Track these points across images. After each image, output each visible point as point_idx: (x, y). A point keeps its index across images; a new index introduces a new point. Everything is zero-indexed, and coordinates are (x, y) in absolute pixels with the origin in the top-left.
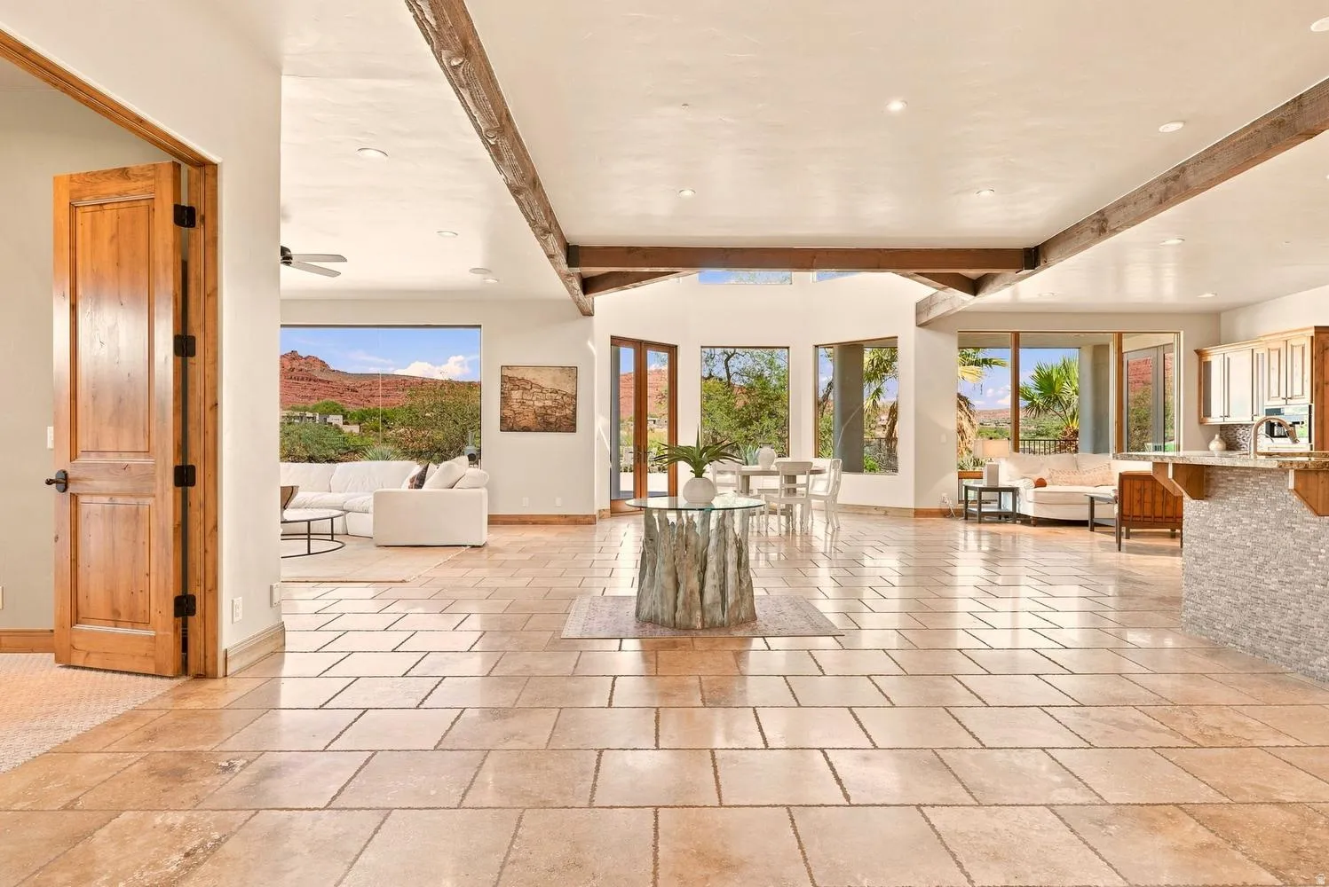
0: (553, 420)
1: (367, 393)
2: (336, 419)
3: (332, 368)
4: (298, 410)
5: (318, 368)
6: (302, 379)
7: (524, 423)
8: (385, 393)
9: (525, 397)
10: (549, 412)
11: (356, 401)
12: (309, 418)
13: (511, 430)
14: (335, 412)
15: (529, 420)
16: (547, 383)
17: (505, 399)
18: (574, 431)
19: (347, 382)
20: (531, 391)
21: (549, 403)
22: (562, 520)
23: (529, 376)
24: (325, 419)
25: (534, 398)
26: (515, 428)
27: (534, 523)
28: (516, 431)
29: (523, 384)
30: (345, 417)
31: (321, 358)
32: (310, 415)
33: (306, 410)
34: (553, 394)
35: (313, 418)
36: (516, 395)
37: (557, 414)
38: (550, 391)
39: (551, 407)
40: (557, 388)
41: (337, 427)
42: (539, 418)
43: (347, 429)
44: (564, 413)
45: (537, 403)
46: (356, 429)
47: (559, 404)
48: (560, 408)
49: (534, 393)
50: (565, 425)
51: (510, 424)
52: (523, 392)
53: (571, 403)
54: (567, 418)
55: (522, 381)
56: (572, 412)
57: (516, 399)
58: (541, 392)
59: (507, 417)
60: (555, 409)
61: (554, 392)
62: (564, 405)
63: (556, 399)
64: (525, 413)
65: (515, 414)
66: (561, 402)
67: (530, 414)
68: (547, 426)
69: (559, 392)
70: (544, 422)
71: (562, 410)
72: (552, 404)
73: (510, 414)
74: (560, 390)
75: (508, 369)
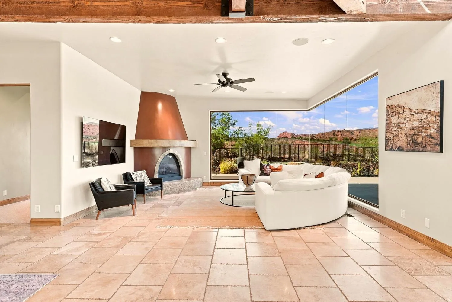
0: (419, 140)
9: (400, 120)
10: (417, 132)
13: (391, 149)
16: (415, 105)
17: (388, 124)
18: (443, 152)
20: (404, 115)
21: (416, 124)
22: (430, 242)
23: (403, 101)
25: (406, 121)
26: (394, 148)
27: (408, 235)
28: (394, 150)
29: (398, 110)
34: (419, 115)
36: (394, 120)
37: (423, 134)
38: (417, 111)
39: (418, 127)
40: (423, 108)
42: (409, 139)
45: (407, 126)
47: (425, 124)
48: (425, 128)
49: (406, 116)
50: (430, 145)
51: (391, 145)
52: (398, 117)
53: (435, 121)
54: (432, 138)
55: (398, 107)
56: (436, 131)
57: (394, 124)
58: (411, 115)
59: (389, 139)
60: (421, 129)
61: (420, 112)
62: (429, 125)
63: (422, 118)
64: (400, 135)
65: (394, 136)
66: (426, 121)
67: (403, 135)
68: (415, 147)
69: (424, 111)
70: (413, 142)
71: (427, 130)
72: (419, 124)
73: (390, 137)
74: (425, 110)
75: (390, 100)
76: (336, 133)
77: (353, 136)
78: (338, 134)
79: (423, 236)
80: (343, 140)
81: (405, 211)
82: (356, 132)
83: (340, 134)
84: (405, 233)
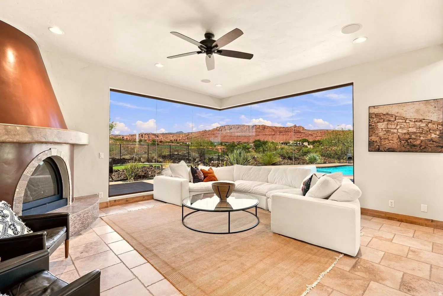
0: (417, 143)
1: (315, 136)
2: (306, 144)
3: (305, 129)
4: (296, 141)
5: (302, 129)
6: (297, 133)
7: (388, 146)
8: (321, 135)
9: (390, 126)
10: (413, 136)
11: (312, 138)
12: (298, 143)
13: (379, 150)
14: (305, 142)
15: (394, 143)
17: (372, 129)
18: (441, 152)
19: (310, 133)
20: (395, 122)
21: (413, 130)
23: (394, 111)
24: (303, 144)
25: (398, 127)
26: (381, 149)
27: (400, 221)
28: (382, 151)
29: (387, 118)
30: (308, 143)
31: (302, 126)
32: (298, 142)
33: (298, 141)
34: (416, 123)
35: (300, 143)
36: (382, 126)
37: (422, 138)
38: (414, 120)
39: (415, 132)
40: (421, 118)
41: (306, 146)
42: (403, 142)
43: (309, 147)
44: (429, 137)
45: (400, 131)
46: (312, 146)
47: (424, 130)
48: (425, 133)
49: (398, 123)
50: (431, 147)
51: (378, 147)
52: (388, 123)
53: (437, 128)
54: (433, 141)
55: (387, 115)
56: (438, 137)
57: (382, 129)
58: (405, 122)
59: (374, 141)
60: (419, 134)
61: (418, 121)
62: (429, 131)
63: (420, 126)
64: (390, 138)
65: (381, 139)
66: (425, 129)
67: (395, 139)
68: (411, 148)
69: (423, 121)
70: (408, 145)
71: (427, 135)
72: (417, 130)
73: (376, 139)
74: (424, 119)
75: (375, 108)
76: (144, 135)
77: (157, 139)
78: (145, 136)
79: (421, 219)
80: (151, 142)
81: (394, 202)
82: (160, 135)
83: (147, 136)
84: (396, 219)
